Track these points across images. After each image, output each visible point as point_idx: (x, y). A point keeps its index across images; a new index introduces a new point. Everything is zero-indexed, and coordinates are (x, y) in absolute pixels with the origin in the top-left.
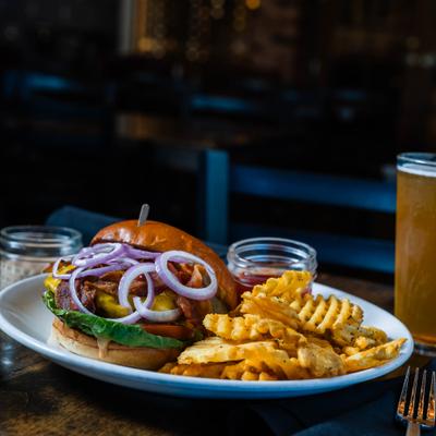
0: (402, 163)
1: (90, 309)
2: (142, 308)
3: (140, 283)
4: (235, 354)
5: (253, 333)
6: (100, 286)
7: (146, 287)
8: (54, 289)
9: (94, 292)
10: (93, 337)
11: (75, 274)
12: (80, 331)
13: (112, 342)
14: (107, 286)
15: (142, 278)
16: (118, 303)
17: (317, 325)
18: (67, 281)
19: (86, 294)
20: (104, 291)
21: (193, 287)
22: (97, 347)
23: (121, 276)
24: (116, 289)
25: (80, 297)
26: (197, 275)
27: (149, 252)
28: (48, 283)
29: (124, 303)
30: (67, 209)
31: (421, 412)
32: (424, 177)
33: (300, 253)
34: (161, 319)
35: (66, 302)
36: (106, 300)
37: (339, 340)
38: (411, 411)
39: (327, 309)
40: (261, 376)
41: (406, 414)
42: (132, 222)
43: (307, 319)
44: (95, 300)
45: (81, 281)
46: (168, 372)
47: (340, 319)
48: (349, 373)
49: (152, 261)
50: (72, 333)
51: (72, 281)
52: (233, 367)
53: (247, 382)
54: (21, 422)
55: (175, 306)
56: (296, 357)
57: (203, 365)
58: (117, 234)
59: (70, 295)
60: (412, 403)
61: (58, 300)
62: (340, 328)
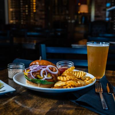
0: (87, 44)
1: (36, 78)
2: (46, 77)
3: (44, 72)
4: (66, 83)
5: (68, 79)
6: (37, 73)
7: (45, 73)
8: (27, 75)
9: (36, 75)
10: (37, 84)
11: (31, 71)
12: (34, 83)
13: (41, 84)
14: (38, 73)
15: (44, 71)
16: (41, 76)
17: (78, 77)
18: (30, 73)
19: (34, 75)
20: (38, 74)
21: (54, 72)
22: (38, 85)
23: (40, 71)
24: (40, 74)
25: (33, 76)
26: (54, 69)
27: (44, 66)
28: (25, 74)
29: (42, 76)
30: (17, 59)
31: (100, 90)
32: (92, 47)
33: (70, 63)
34: (49, 79)
35: (30, 77)
36: (38, 76)
37: (83, 79)
38: (98, 90)
39: (79, 74)
40: (72, 87)
41: (97, 91)
42: (38, 60)
43: (76, 76)
44: (36, 76)
45: (33, 73)
46: (53, 88)
47: (83, 75)
48: (87, 85)
49: (46, 68)
50: (32, 83)
51: (31, 73)
52: (65, 86)
53: (69, 88)
54: (28, 101)
55: (51, 76)
56: (78, 83)
57: (60, 86)
58: (36, 63)
59: (31, 76)
60: (98, 89)
61: (28, 77)
62: (83, 77)
